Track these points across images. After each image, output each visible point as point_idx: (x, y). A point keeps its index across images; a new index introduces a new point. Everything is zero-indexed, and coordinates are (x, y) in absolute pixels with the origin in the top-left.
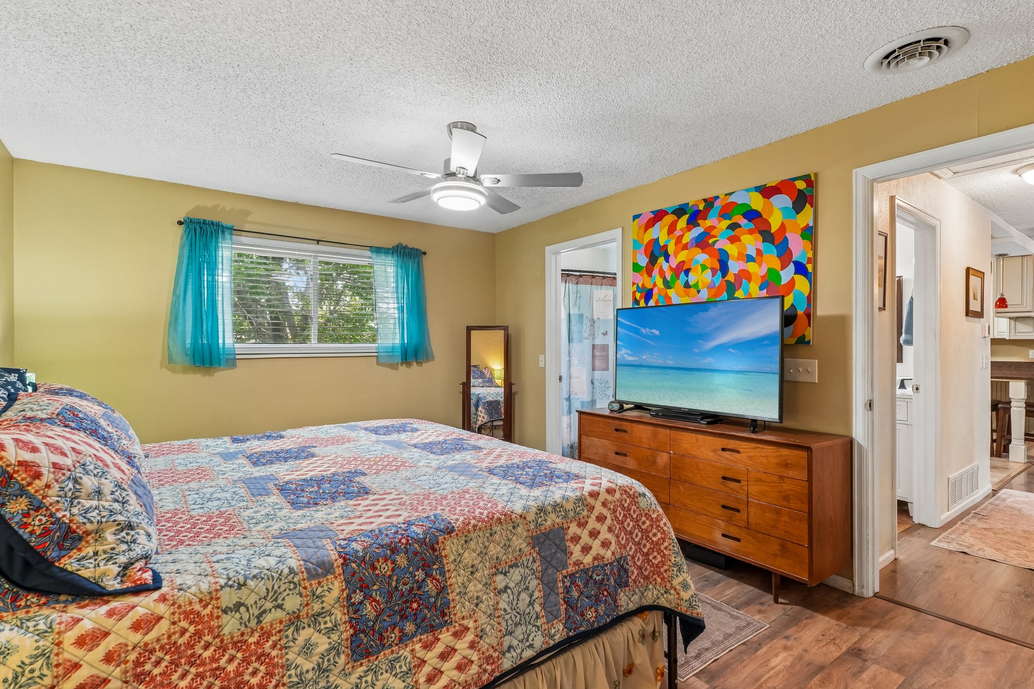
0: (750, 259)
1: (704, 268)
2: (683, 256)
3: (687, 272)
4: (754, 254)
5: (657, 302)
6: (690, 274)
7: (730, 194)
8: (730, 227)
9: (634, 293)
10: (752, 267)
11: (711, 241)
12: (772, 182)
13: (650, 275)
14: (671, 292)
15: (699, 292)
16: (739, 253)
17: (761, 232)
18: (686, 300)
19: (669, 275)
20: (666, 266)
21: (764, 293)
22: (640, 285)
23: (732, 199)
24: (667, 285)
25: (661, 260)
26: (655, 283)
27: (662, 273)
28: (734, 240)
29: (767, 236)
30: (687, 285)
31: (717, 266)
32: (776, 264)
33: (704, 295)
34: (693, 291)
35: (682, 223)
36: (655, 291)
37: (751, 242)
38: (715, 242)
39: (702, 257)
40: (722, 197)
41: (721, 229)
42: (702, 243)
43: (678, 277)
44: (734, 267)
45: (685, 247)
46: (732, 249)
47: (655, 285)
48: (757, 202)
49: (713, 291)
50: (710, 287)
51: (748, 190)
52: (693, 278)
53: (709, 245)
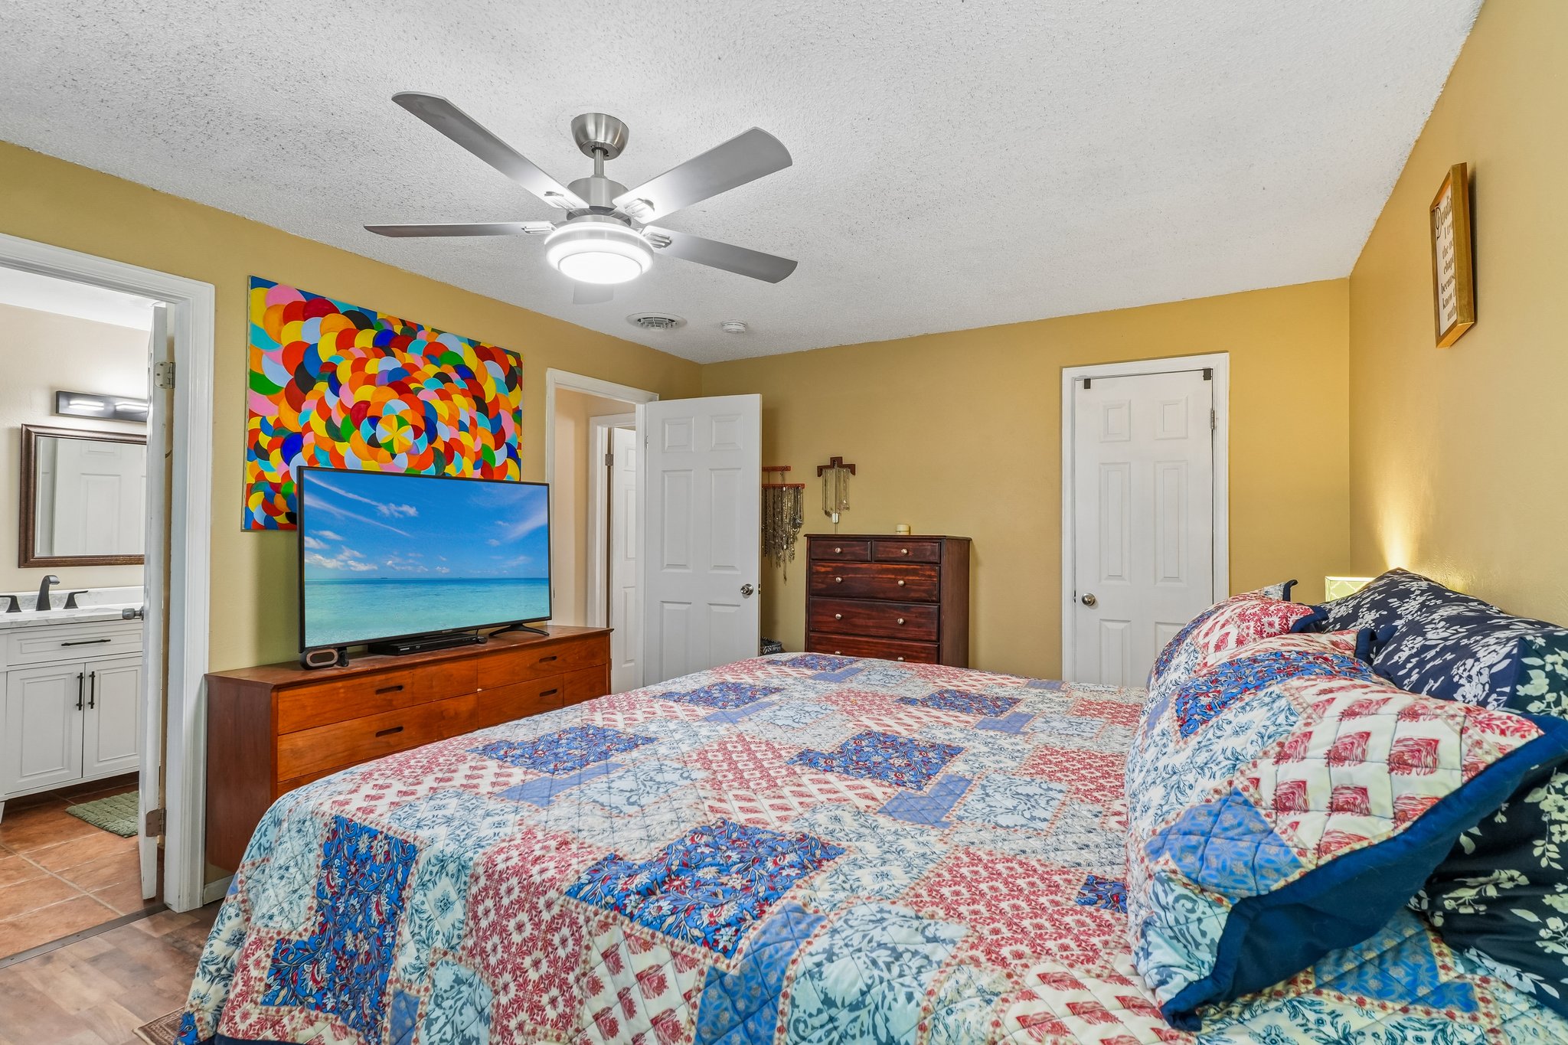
0: (462, 427)
1: (402, 422)
2: (365, 393)
3: (374, 421)
4: (468, 423)
5: (313, 459)
6: (379, 425)
7: (440, 332)
8: (438, 376)
9: (254, 434)
10: (465, 438)
11: (412, 386)
12: (487, 343)
13: (296, 405)
14: (343, 448)
15: (393, 456)
16: (451, 416)
17: (474, 398)
18: (372, 465)
19: (338, 418)
20: (332, 401)
21: (478, 474)
22: (271, 420)
23: (440, 339)
24: (335, 433)
25: (322, 387)
26: (308, 424)
27: (323, 410)
28: (444, 396)
29: (481, 406)
30: (373, 442)
31: (422, 426)
32: (490, 442)
33: (402, 463)
34: (384, 453)
35: (365, 339)
36: (308, 440)
37: (464, 406)
38: (419, 390)
39: (398, 406)
40: (428, 330)
41: (426, 375)
42: (400, 384)
43: (357, 425)
44: (445, 433)
45: (370, 380)
46: (441, 407)
47: (308, 428)
48: (471, 360)
49: (416, 460)
50: (411, 453)
51: (461, 339)
52: (384, 432)
53: (409, 391)
